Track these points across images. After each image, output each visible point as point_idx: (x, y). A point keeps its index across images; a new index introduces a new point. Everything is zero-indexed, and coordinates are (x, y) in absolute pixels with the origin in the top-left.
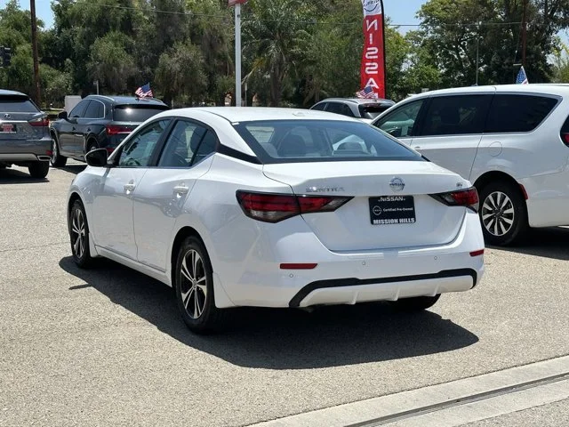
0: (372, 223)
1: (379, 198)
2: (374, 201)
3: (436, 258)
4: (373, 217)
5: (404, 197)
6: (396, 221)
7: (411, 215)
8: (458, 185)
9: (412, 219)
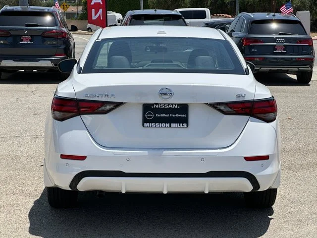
0: (143, 125)
1: (153, 104)
2: (147, 108)
3: (203, 159)
4: (145, 121)
5: (178, 105)
6: (168, 125)
7: (185, 121)
8: (238, 96)
9: (185, 125)
